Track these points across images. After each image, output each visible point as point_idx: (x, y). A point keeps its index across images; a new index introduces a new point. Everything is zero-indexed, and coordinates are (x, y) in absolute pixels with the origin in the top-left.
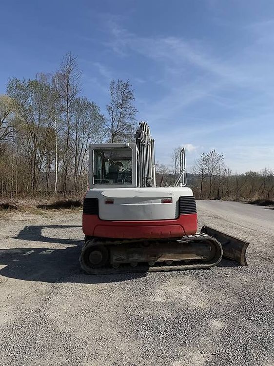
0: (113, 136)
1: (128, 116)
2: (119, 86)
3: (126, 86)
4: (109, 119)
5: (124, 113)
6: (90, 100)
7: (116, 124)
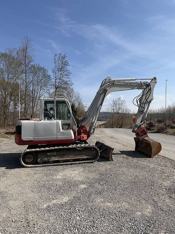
0: (56, 88)
1: (66, 76)
2: (59, 57)
3: (64, 57)
4: (53, 78)
5: (63, 74)
6: (42, 66)
7: (58, 81)
